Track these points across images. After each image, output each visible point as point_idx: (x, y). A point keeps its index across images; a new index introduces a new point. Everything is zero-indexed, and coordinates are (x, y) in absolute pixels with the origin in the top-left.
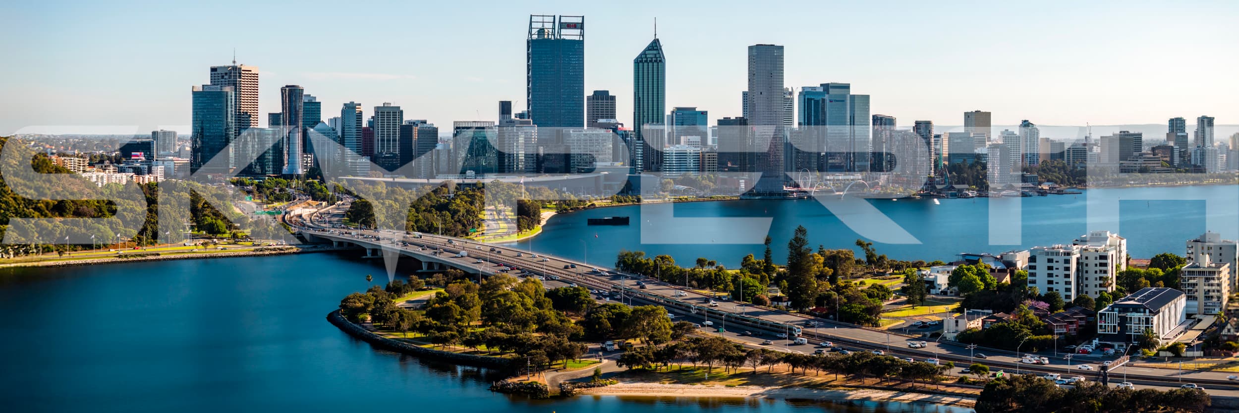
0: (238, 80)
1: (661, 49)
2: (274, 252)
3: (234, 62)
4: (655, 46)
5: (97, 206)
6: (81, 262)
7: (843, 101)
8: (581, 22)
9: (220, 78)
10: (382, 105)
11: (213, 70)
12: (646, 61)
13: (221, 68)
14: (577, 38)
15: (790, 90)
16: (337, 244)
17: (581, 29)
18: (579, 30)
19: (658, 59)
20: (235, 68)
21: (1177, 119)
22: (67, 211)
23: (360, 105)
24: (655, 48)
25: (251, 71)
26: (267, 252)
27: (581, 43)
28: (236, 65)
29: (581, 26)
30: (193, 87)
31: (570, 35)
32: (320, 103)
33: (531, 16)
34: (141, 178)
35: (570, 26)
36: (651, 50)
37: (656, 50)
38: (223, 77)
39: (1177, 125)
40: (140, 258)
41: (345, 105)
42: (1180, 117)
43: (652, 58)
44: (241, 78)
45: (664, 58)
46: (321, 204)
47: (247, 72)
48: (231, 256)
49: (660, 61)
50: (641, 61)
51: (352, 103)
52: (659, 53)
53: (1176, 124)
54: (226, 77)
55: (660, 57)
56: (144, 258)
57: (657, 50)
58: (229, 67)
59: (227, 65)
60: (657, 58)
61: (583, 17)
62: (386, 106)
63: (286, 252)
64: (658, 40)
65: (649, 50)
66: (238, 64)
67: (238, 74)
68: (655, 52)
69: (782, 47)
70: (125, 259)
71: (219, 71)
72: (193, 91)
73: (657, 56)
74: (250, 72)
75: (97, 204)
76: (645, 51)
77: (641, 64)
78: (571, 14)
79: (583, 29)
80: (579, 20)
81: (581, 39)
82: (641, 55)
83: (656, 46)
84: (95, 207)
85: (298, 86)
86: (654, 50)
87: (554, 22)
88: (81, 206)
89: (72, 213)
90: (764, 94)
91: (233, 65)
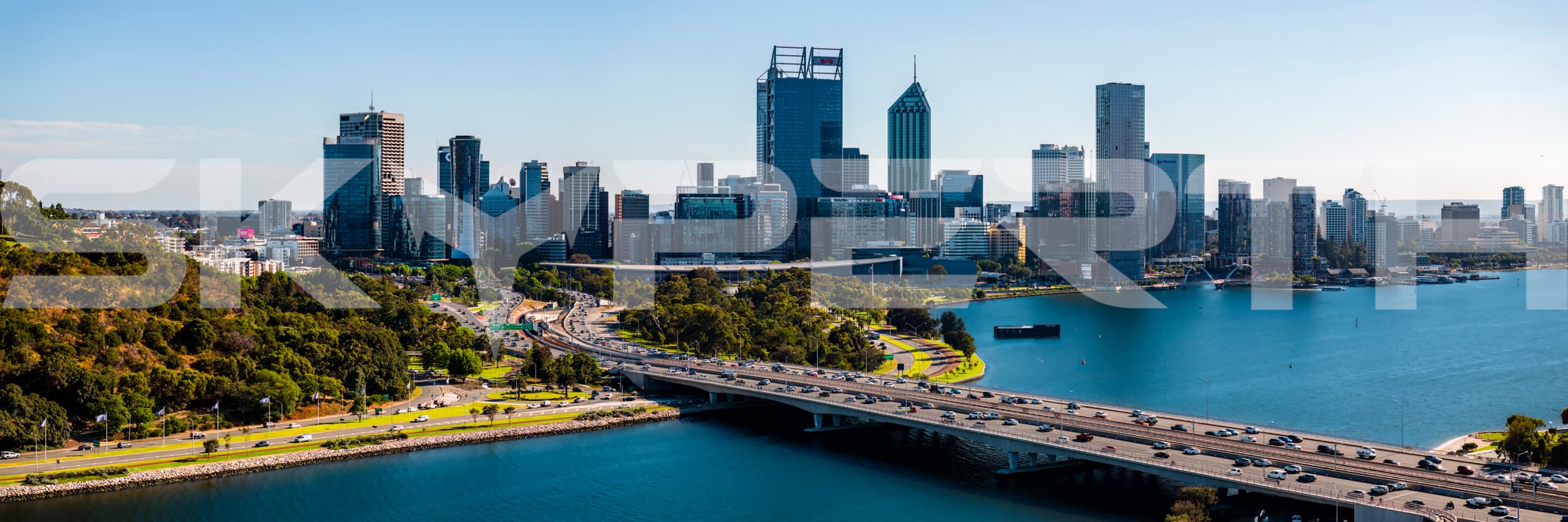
0: (378, 131)
1: (923, 95)
2: (615, 420)
3: (372, 108)
4: (915, 91)
5: (257, 331)
6: (253, 465)
7: (1175, 162)
8: (837, 56)
9: (354, 129)
10: (575, 165)
11: (344, 118)
12: (905, 111)
13: (355, 115)
14: (832, 77)
15: (1080, 149)
16: (716, 397)
17: (838, 65)
18: (836, 67)
19: (921, 108)
20: (374, 116)
21: (1515, 189)
22: (204, 342)
23: (545, 164)
24: (916, 94)
25: (394, 120)
26: (604, 422)
27: (839, 84)
28: (374, 111)
29: (838, 62)
30: (325, 138)
31: (824, 73)
32: (488, 162)
33: (775, 47)
34: (260, 265)
35: (825, 61)
36: (910, 96)
37: (916, 96)
38: (357, 128)
39: (1513, 196)
40: (369, 447)
41: (526, 164)
42: (1517, 186)
43: (912, 107)
44: (381, 129)
45: (929, 107)
46: (551, 306)
47: (390, 122)
48: (543, 433)
49: (924, 110)
50: (898, 111)
51: (535, 162)
52: (921, 100)
53: (1514, 194)
54: (363, 128)
55: (923, 105)
56: (378, 448)
57: (918, 96)
58: (365, 115)
59: (362, 111)
60: (919, 107)
61: (841, 50)
62: (580, 165)
63: (637, 418)
64: (918, 84)
65: (907, 96)
66: (377, 111)
67: (378, 124)
68: (917, 99)
69: (1142, 88)
70: (341, 452)
71: (351, 120)
72: (324, 144)
73: (920, 104)
74: (394, 122)
75: (256, 327)
76: (902, 98)
77: (898, 115)
78: (825, 46)
79: (841, 66)
80: (836, 54)
81: (838, 78)
82: (897, 103)
83: (917, 91)
84: (254, 333)
85: (473, 137)
86: (914, 96)
87: (804, 55)
88: (228, 331)
89: (212, 345)
90: (1121, 148)
91: (370, 111)
